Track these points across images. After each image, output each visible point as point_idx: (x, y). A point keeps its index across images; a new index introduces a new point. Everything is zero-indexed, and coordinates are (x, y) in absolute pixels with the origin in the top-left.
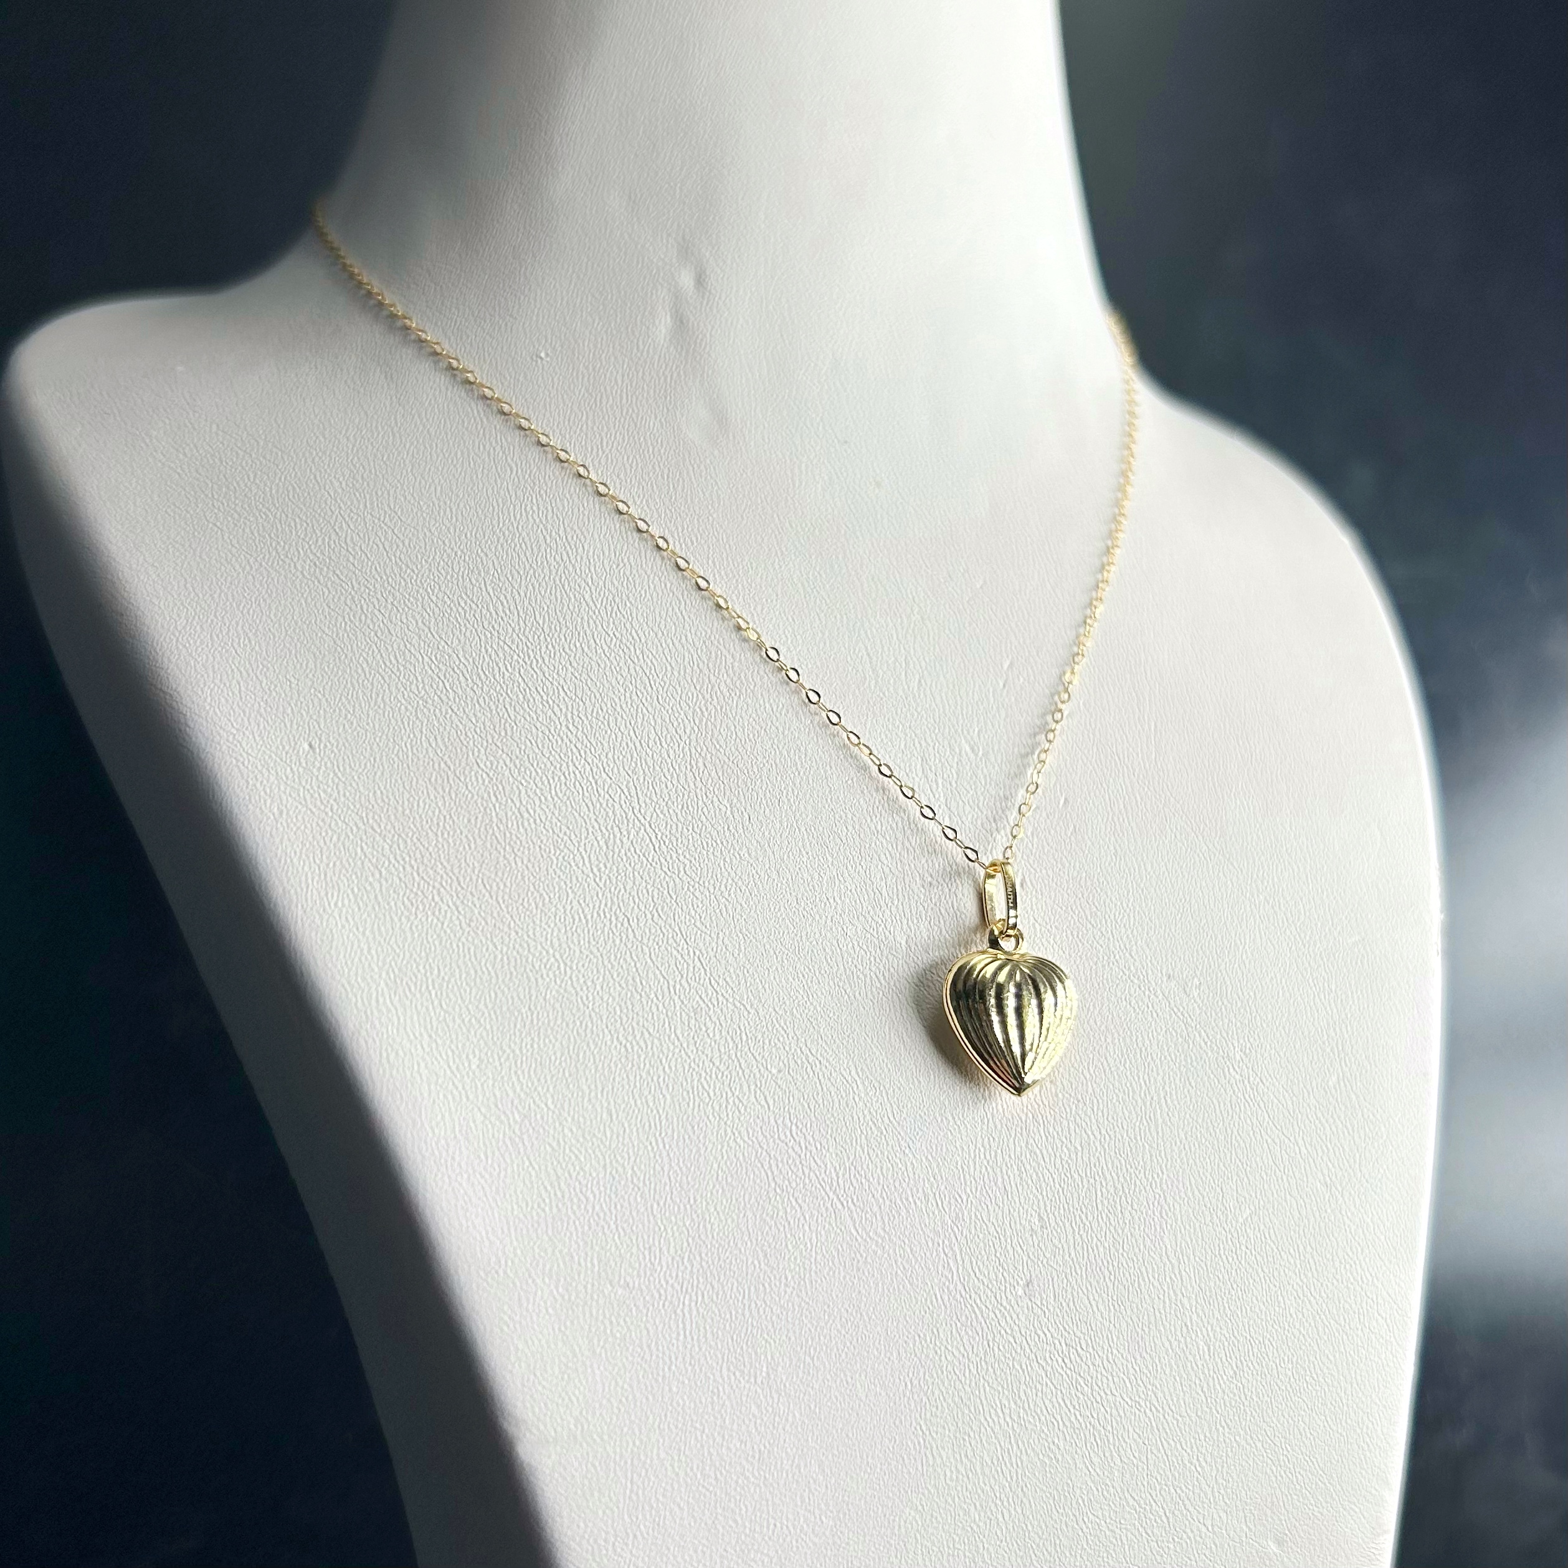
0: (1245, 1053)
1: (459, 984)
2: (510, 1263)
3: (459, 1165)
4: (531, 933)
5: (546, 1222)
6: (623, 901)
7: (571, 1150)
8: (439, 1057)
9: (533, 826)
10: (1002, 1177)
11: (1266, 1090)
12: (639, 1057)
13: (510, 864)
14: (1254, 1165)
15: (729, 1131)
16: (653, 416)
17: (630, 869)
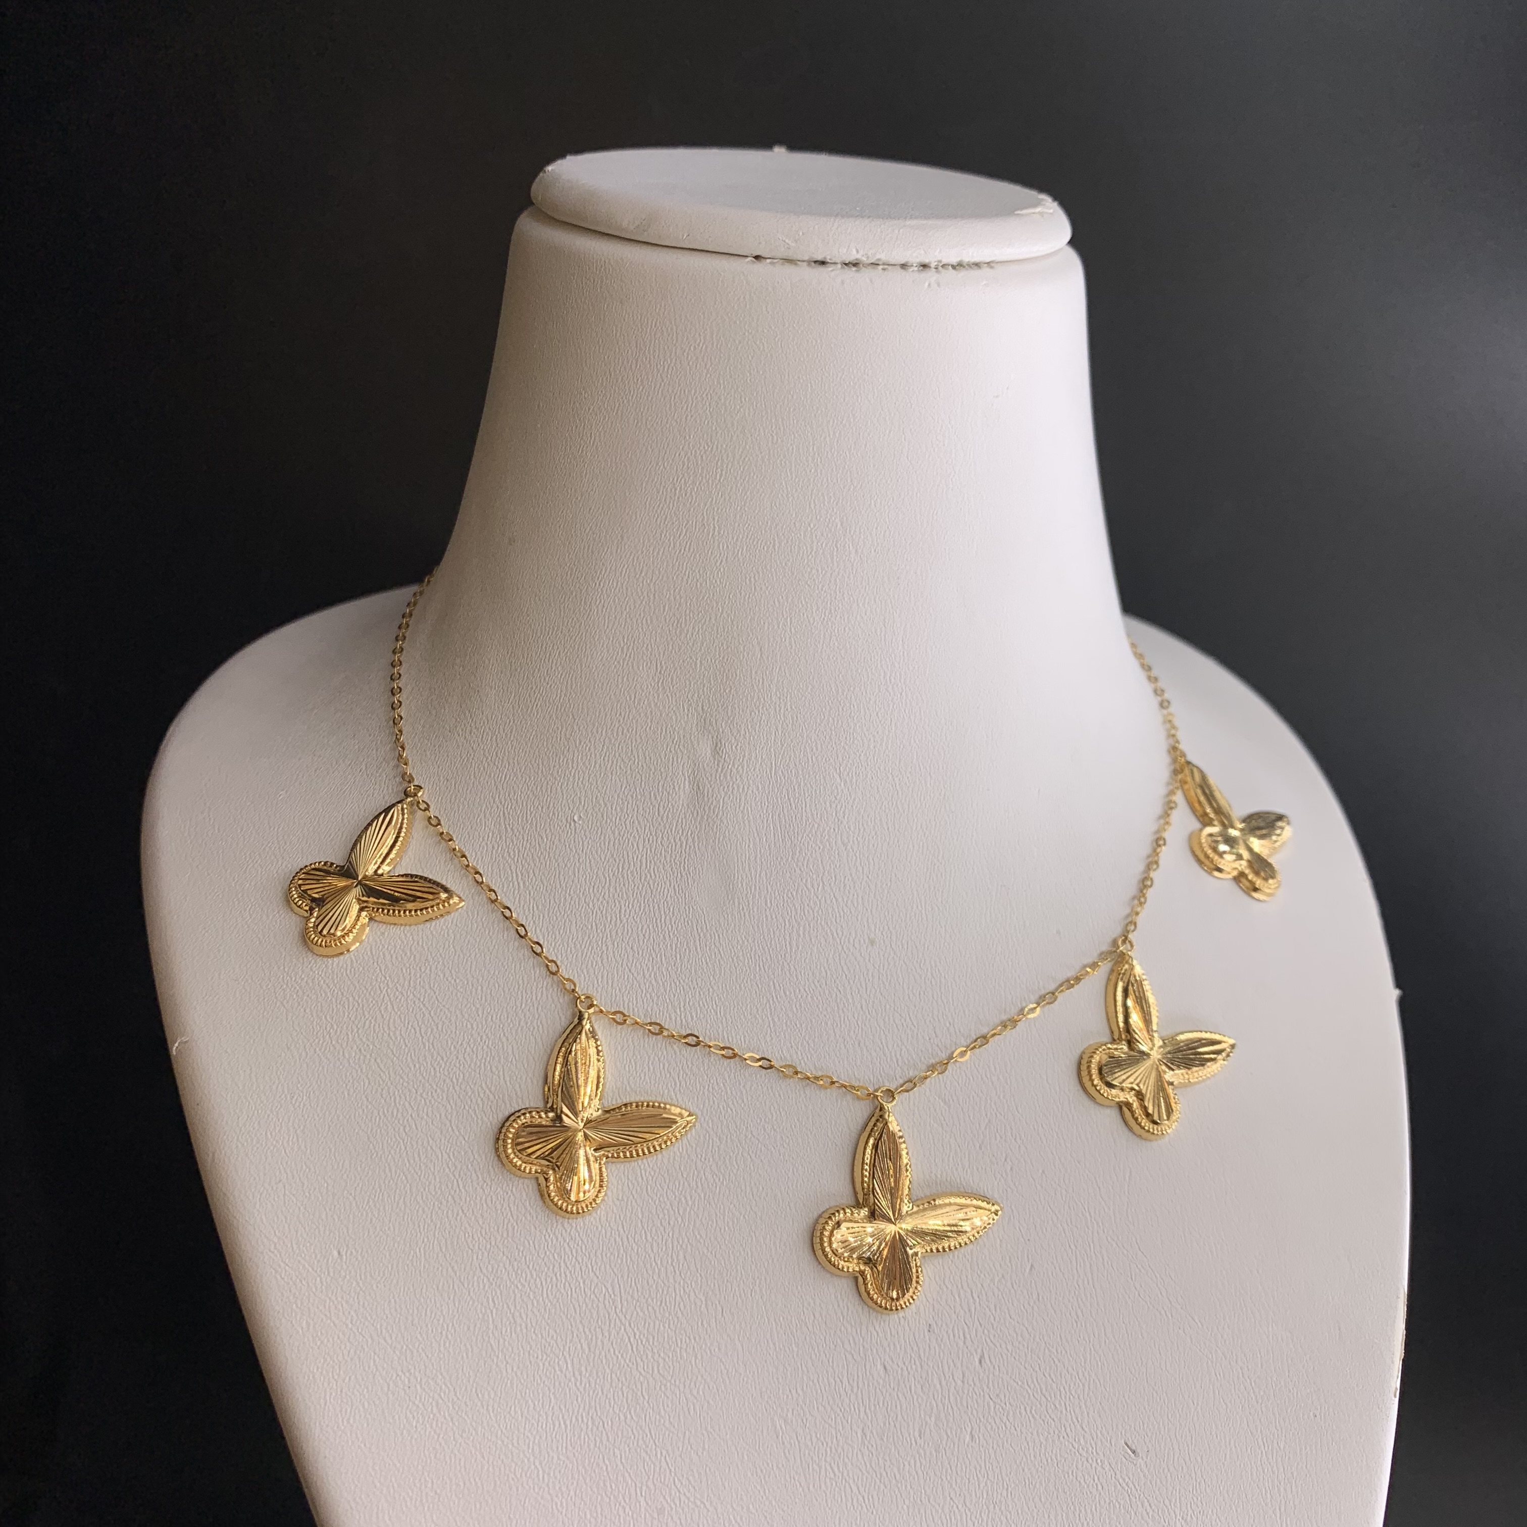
4: (515, 1441)
9: (524, 1331)
16: (668, 883)
17: (608, 1371)
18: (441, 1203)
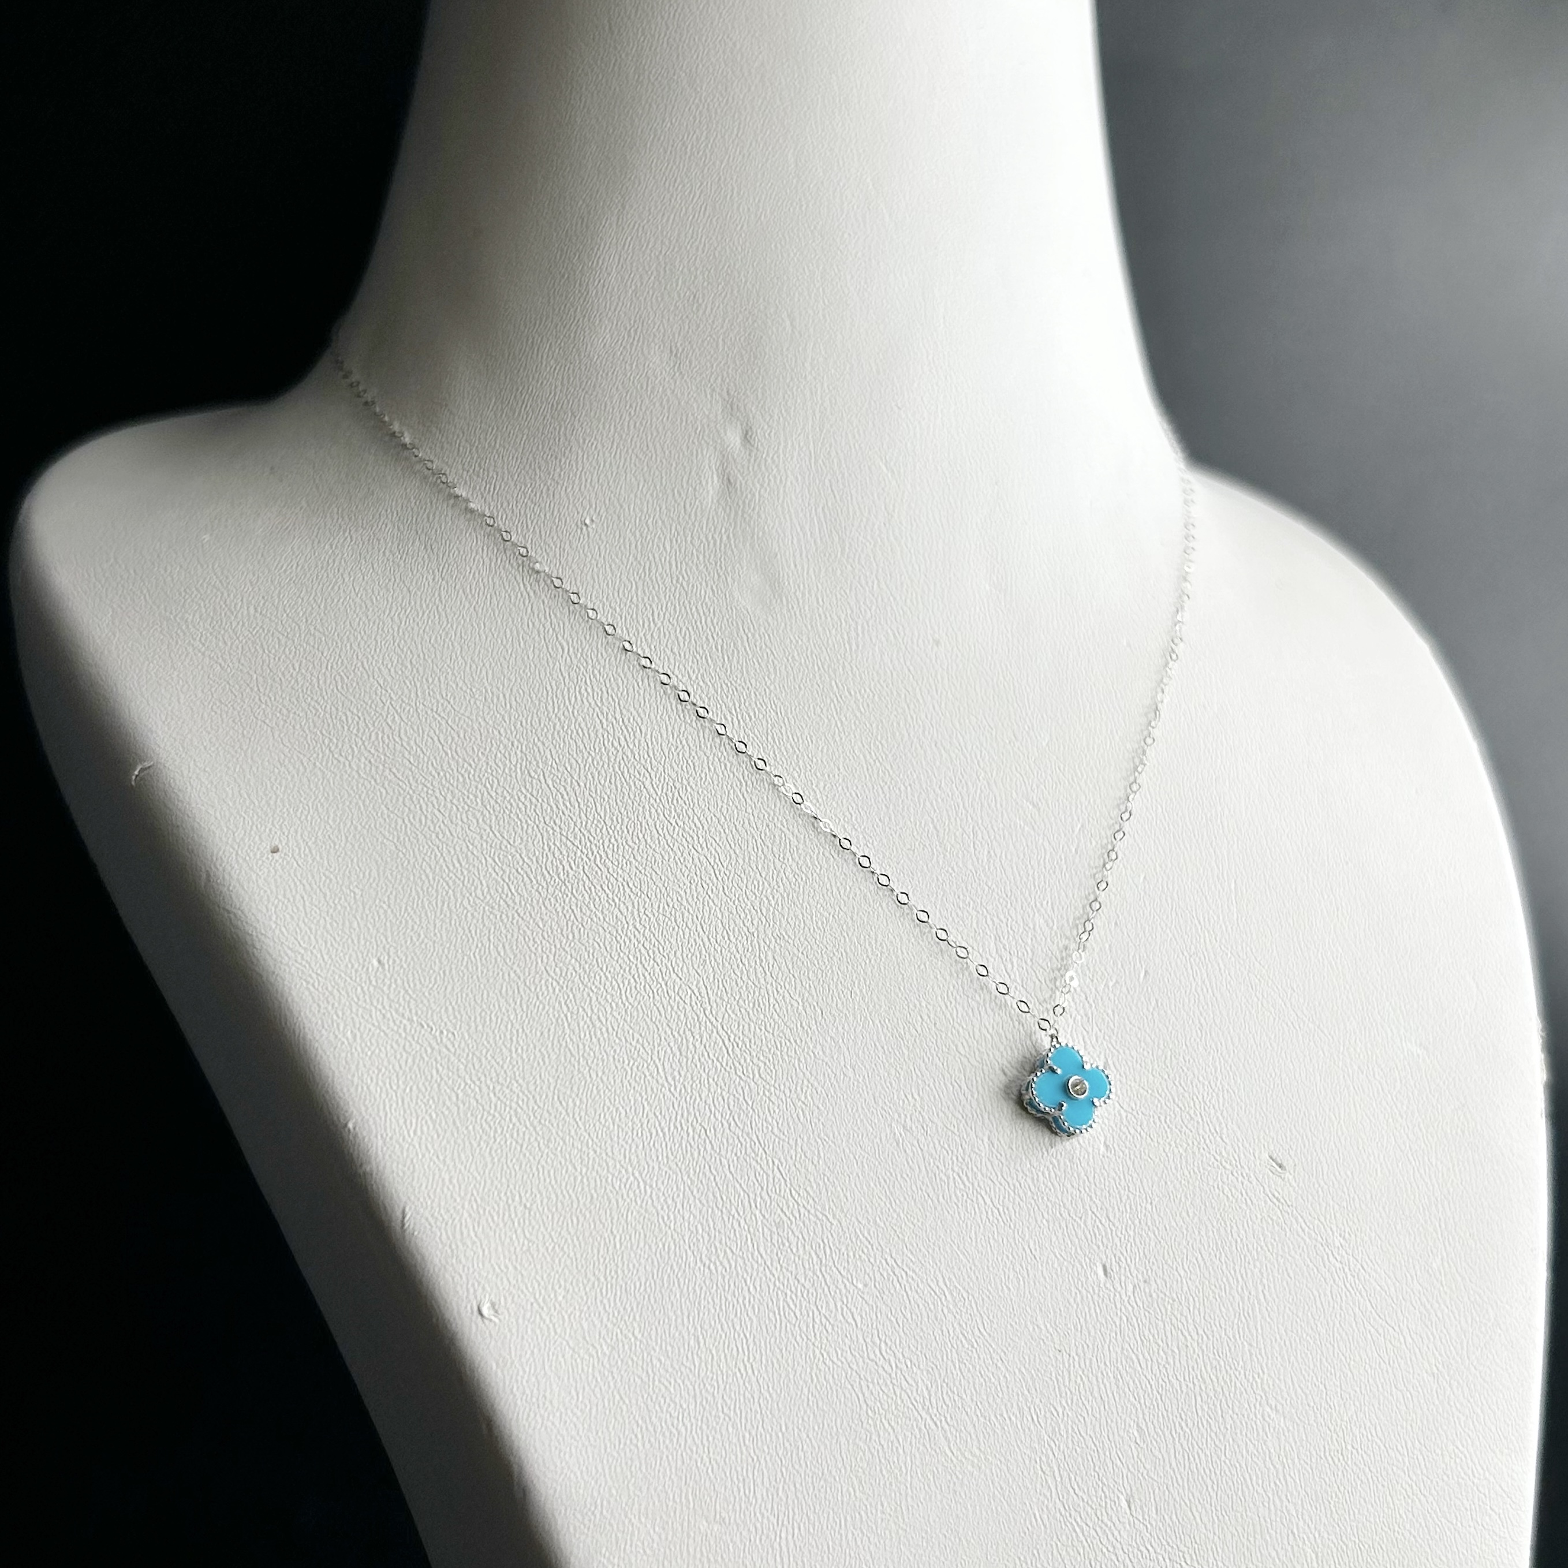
0: (1344, 1238)
1: (541, 1209)
2: (605, 1503)
3: (551, 1402)
4: (609, 1151)
5: (639, 1458)
6: (699, 1111)
7: (660, 1381)
8: (525, 1291)
9: (606, 1035)
10: (1099, 1388)
11: (1367, 1277)
12: (724, 1277)
13: (585, 1078)
14: (1358, 1358)
15: (817, 1352)
16: (704, 584)
17: (704, 1075)
18: (492, 908)
